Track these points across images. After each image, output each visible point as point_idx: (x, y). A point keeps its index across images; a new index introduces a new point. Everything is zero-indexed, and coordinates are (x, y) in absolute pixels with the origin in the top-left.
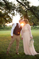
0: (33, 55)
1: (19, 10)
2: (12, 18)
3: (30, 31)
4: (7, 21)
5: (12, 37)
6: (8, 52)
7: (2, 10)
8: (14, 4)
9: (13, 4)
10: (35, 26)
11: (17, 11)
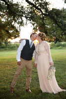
0: (55, 93)
1: (31, 16)
2: (19, 30)
3: (49, 53)
4: (10, 36)
5: (19, 64)
6: (12, 88)
7: (2, 16)
8: (22, 7)
9: (20, 6)
10: (58, 43)
11: (27, 18)
